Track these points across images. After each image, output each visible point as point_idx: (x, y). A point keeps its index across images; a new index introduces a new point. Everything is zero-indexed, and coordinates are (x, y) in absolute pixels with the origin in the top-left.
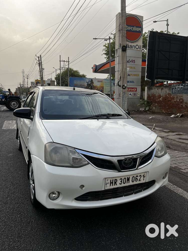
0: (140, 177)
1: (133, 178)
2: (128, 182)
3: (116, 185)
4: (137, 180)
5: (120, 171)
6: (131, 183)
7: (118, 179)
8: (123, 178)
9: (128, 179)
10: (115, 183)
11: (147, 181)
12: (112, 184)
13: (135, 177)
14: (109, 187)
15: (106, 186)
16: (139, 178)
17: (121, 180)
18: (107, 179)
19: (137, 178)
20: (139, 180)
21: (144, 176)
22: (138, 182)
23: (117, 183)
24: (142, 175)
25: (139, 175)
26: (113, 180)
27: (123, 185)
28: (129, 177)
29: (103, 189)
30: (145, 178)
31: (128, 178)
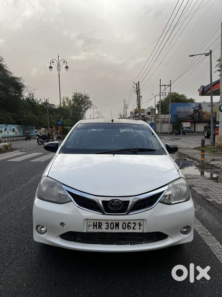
0: (134, 224)
1: (124, 224)
2: (117, 228)
3: (101, 229)
4: (129, 227)
5: (104, 214)
6: (121, 230)
7: (104, 223)
8: (110, 222)
9: (117, 225)
10: (100, 226)
11: (145, 231)
12: (95, 227)
13: (127, 223)
14: (91, 230)
15: (88, 227)
16: (132, 226)
17: (107, 224)
18: (90, 220)
19: (129, 225)
20: (133, 228)
21: (139, 224)
22: (131, 231)
23: (102, 227)
24: (137, 222)
25: (132, 222)
26: (96, 223)
27: (110, 231)
28: (118, 223)
29: (85, 231)
30: (142, 227)
31: (116, 223)
